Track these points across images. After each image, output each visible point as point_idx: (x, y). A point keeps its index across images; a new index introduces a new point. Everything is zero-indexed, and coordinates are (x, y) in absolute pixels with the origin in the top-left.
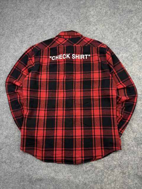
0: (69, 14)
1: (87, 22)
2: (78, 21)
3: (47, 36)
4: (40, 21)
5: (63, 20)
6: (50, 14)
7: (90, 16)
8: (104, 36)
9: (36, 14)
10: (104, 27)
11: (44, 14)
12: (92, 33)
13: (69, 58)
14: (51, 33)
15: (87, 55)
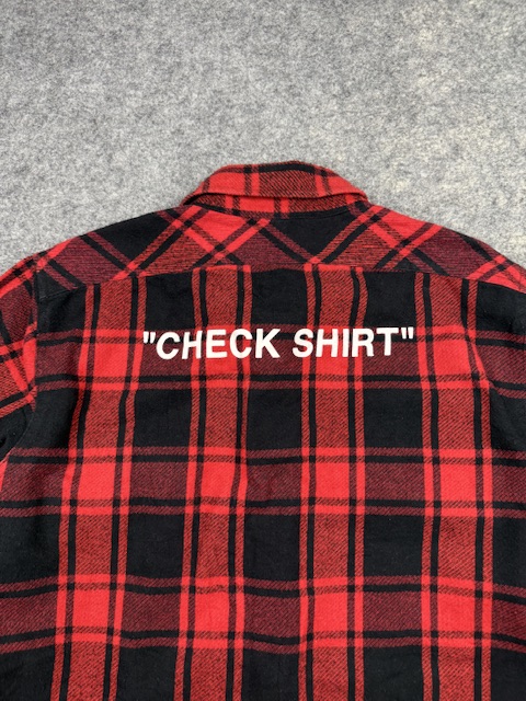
0: (276, 41)
1: (390, 100)
2: (336, 89)
3: (125, 191)
4: (87, 87)
5: (239, 84)
6: (150, 38)
7: (412, 62)
8: (502, 202)
9: (59, 35)
10: (502, 142)
11: (115, 36)
12: (424, 175)
13: (274, 354)
14: (155, 168)
15: (396, 330)
